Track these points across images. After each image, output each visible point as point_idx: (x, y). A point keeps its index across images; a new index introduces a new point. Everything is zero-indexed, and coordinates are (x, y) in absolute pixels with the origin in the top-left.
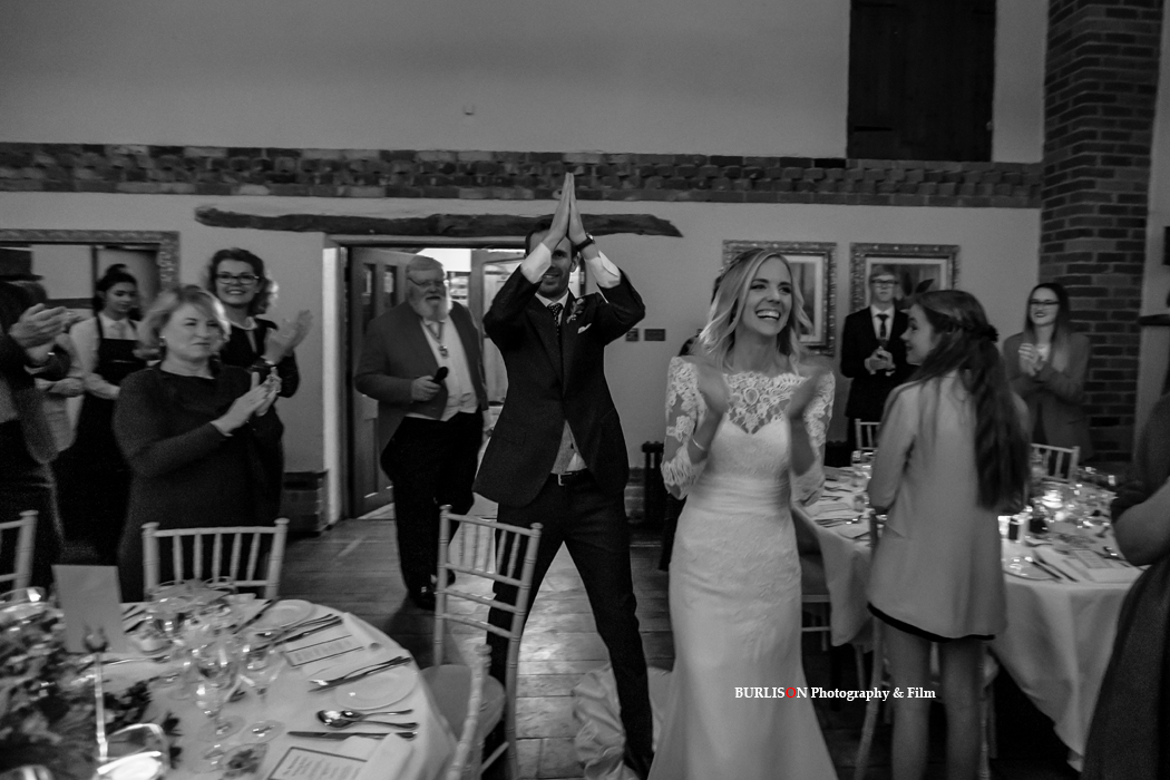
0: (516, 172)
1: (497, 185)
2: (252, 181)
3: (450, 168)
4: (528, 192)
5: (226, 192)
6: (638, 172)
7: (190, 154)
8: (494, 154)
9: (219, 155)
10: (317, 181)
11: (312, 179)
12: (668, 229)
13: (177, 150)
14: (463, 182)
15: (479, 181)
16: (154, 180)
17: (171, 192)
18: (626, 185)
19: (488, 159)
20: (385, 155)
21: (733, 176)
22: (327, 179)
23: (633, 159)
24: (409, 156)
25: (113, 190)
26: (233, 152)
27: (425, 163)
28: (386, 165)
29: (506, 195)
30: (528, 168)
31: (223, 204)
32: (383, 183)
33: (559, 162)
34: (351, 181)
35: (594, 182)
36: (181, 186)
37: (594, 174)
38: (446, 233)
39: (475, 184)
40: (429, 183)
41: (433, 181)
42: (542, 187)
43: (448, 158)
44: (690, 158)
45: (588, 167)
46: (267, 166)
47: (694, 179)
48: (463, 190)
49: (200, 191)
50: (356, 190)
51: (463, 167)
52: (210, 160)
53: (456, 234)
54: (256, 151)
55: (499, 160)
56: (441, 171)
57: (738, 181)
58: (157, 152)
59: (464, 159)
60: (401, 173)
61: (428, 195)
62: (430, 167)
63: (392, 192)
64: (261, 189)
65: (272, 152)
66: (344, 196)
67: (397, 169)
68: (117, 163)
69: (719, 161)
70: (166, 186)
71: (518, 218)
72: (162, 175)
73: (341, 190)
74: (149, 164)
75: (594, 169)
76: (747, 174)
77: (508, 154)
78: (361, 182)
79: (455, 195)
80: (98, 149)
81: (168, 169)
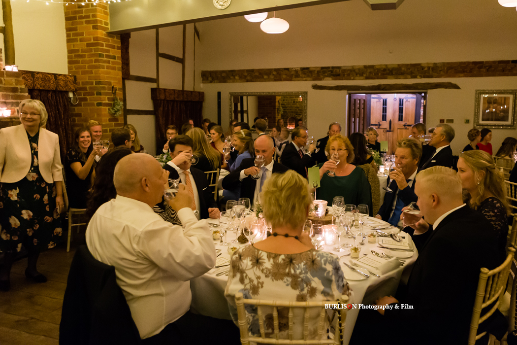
0: (406, 70)
1: (399, 74)
2: (327, 76)
3: (385, 70)
4: (409, 76)
5: (321, 80)
6: (446, 68)
7: (311, 69)
8: (399, 65)
9: (319, 69)
10: (346, 76)
11: (344, 75)
12: (456, 87)
13: (308, 68)
14: (388, 74)
15: (394, 73)
16: (302, 77)
17: (306, 80)
18: (442, 73)
19: (396, 66)
20: (365, 67)
21: (480, 68)
22: (349, 75)
23: (444, 64)
24: (372, 67)
25: (291, 80)
26: (322, 68)
27: (377, 69)
28: (365, 70)
29: (402, 77)
30: (409, 69)
31: (319, 83)
32: (365, 75)
33: (419, 67)
34: (355, 75)
35: (431, 72)
36: (309, 79)
37: (431, 69)
38: (383, 90)
39: (392, 74)
40: (378, 75)
41: (380, 74)
42: (414, 75)
43: (384, 67)
44: (464, 63)
45: (429, 68)
46: (332, 72)
47: (465, 70)
48: (389, 76)
49: (314, 80)
50: (356, 78)
51: (389, 70)
52: (316, 71)
53: (386, 90)
54: (328, 68)
55: (400, 67)
56: (382, 71)
57: (482, 70)
58: (303, 69)
59: (389, 67)
60: (370, 72)
61: (378, 78)
62: (379, 70)
63: (367, 78)
64: (330, 79)
65: (333, 68)
66: (353, 80)
67: (369, 71)
68: (293, 73)
69: (475, 63)
70: (305, 79)
71: (406, 85)
72: (304, 76)
73: (352, 78)
74: (300, 73)
75: (431, 68)
76: (485, 67)
77: (403, 65)
78: (359, 75)
79: (386, 78)
80: (287, 69)
81: (305, 74)
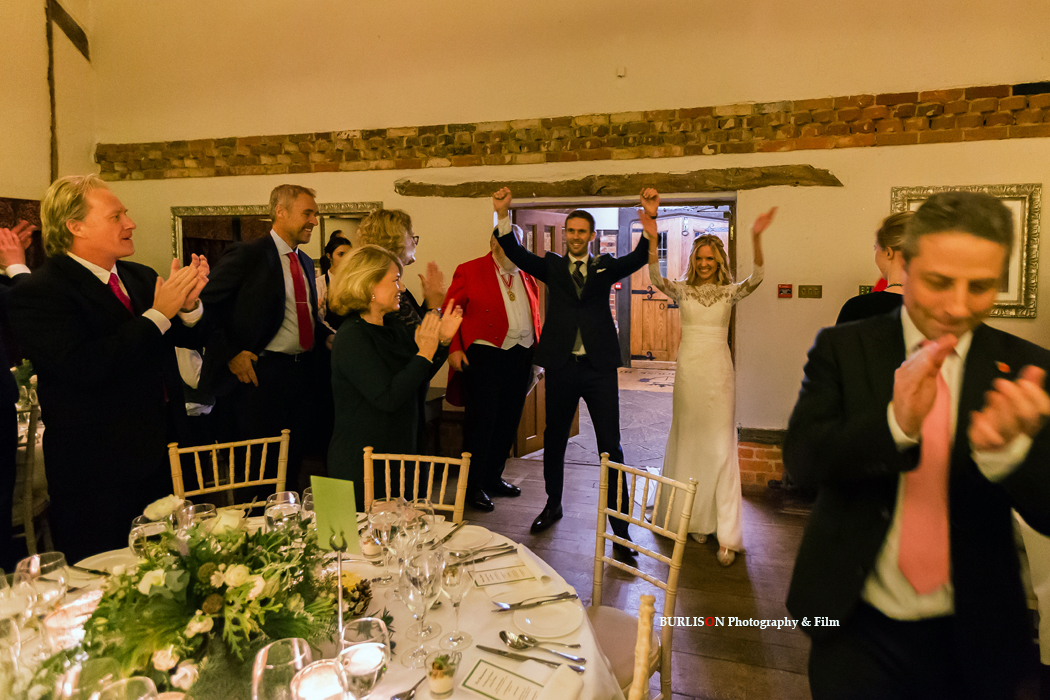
0: (666, 129)
1: (648, 143)
2: (436, 155)
3: (603, 131)
4: (678, 149)
5: (417, 165)
6: (792, 120)
7: (391, 134)
8: (645, 114)
9: (412, 134)
10: (489, 151)
11: (485, 149)
12: (826, 179)
13: (381, 132)
14: (615, 144)
15: (631, 141)
16: (365, 159)
17: (377, 168)
18: (780, 135)
19: (639, 118)
20: (546, 123)
21: (905, 115)
22: (497, 149)
23: (786, 107)
24: (566, 122)
25: (336, 169)
26: (423, 130)
27: (581, 128)
28: (546, 132)
29: (656, 153)
30: (678, 125)
31: (416, 176)
32: (544, 149)
33: (709, 117)
34: (516, 149)
35: (745, 135)
36: (385, 163)
37: (745, 126)
38: (599, 193)
39: (627, 144)
40: (585, 147)
41: (588, 144)
42: (692, 143)
43: (601, 121)
44: (853, 100)
45: (739, 119)
46: (449, 140)
47: (856, 123)
48: (615, 151)
49: (398, 167)
50: (520, 157)
51: (616, 129)
52: (405, 139)
53: (609, 194)
54: (440, 128)
55: (649, 119)
56: (595, 134)
57: (911, 121)
58: (368, 135)
59: (616, 120)
60: (559, 139)
61: (584, 158)
62: (585, 131)
63: (551, 158)
64: (445, 162)
65: (452, 128)
66: (510, 163)
67: (556, 135)
68: (339, 146)
69: (888, 100)
70: (373, 164)
71: (668, 175)
72: (371, 154)
73: (508, 158)
74: (362, 146)
75: (745, 121)
76: (922, 112)
77: (659, 112)
78: (525, 149)
79: (608, 157)
80: (326, 136)
81: (375, 149)
